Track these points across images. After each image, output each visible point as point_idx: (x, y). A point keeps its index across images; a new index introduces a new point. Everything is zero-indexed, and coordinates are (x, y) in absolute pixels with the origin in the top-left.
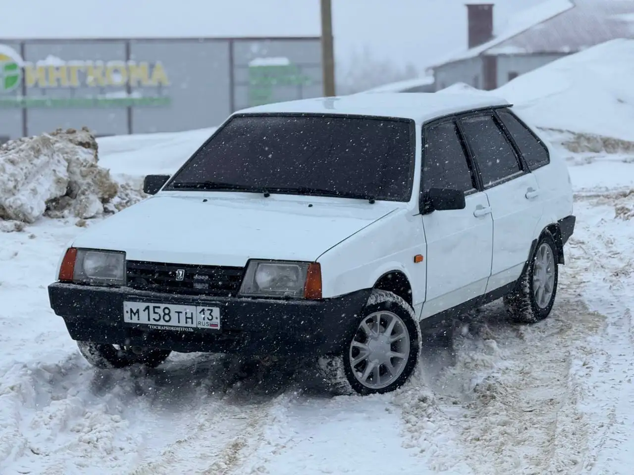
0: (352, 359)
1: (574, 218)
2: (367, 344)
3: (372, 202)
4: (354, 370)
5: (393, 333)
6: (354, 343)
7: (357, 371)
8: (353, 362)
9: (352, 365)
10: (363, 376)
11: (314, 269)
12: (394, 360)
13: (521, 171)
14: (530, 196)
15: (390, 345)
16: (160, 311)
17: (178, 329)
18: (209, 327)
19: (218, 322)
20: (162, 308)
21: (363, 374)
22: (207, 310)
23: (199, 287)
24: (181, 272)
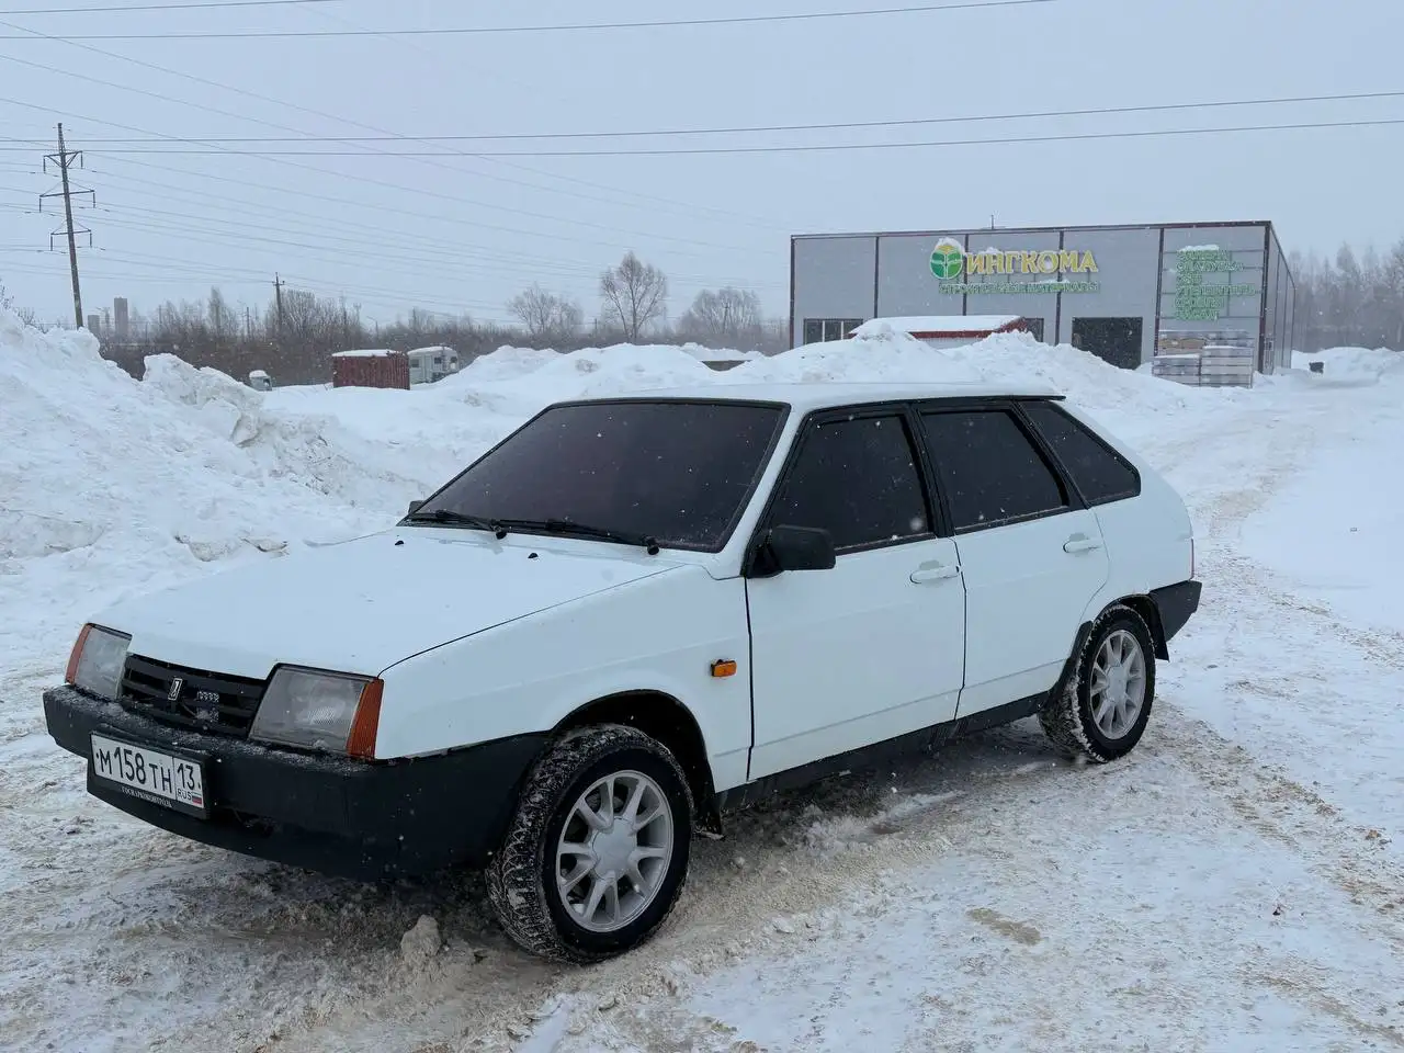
0: (561, 881)
1: (1199, 585)
2: (590, 844)
3: (653, 551)
4: (565, 900)
5: (641, 809)
6: (565, 848)
7: (571, 903)
8: (564, 884)
9: (563, 894)
10: (585, 910)
11: (371, 690)
12: (644, 864)
13: (1065, 507)
14: (1076, 548)
15: (635, 837)
16: (131, 759)
17: (154, 800)
18: (191, 803)
19: (199, 792)
20: (134, 754)
21: (586, 906)
22: (187, 767)
23: (202, 715)
24: (177, 683)
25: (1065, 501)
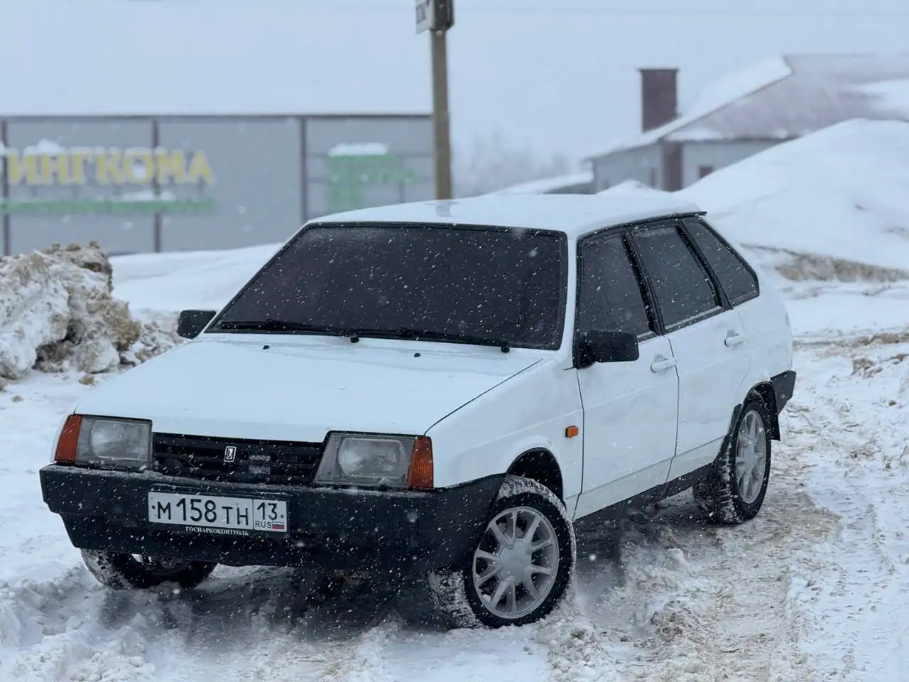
0: (476, 576)
1: (794, 373)
2: (497, 554)
3: (505, 350)
4: (479, 591)
5: (536, 538)
6: (480, 553)
7: (483, 593)
8: (478, 580)
9: (477, 584)
10: (491, 600)
11: (421, 446)
12: (536, 578)
13: (719, 308)
14: (731, 342)
15: (530, 556)
16: (201, 506)
17: (227, 532)
18: (271, 529)
19: (284, 521)
20: (204, 502)
21: (492, 597)
22: (270, 504)
23: (257, 471)
24: (231, 450)
25: (719, 303)
